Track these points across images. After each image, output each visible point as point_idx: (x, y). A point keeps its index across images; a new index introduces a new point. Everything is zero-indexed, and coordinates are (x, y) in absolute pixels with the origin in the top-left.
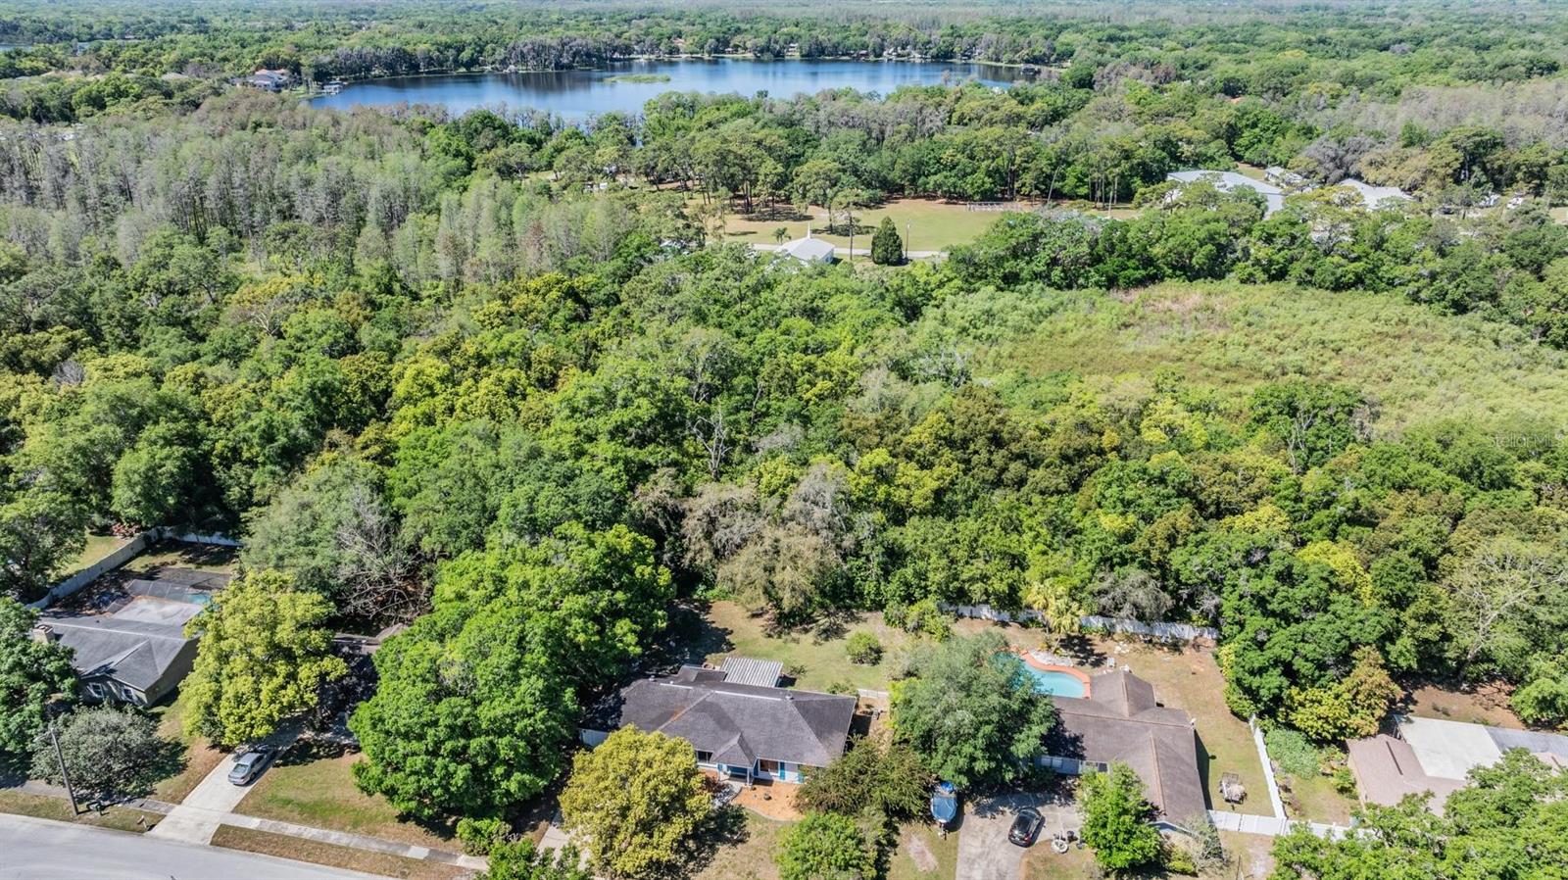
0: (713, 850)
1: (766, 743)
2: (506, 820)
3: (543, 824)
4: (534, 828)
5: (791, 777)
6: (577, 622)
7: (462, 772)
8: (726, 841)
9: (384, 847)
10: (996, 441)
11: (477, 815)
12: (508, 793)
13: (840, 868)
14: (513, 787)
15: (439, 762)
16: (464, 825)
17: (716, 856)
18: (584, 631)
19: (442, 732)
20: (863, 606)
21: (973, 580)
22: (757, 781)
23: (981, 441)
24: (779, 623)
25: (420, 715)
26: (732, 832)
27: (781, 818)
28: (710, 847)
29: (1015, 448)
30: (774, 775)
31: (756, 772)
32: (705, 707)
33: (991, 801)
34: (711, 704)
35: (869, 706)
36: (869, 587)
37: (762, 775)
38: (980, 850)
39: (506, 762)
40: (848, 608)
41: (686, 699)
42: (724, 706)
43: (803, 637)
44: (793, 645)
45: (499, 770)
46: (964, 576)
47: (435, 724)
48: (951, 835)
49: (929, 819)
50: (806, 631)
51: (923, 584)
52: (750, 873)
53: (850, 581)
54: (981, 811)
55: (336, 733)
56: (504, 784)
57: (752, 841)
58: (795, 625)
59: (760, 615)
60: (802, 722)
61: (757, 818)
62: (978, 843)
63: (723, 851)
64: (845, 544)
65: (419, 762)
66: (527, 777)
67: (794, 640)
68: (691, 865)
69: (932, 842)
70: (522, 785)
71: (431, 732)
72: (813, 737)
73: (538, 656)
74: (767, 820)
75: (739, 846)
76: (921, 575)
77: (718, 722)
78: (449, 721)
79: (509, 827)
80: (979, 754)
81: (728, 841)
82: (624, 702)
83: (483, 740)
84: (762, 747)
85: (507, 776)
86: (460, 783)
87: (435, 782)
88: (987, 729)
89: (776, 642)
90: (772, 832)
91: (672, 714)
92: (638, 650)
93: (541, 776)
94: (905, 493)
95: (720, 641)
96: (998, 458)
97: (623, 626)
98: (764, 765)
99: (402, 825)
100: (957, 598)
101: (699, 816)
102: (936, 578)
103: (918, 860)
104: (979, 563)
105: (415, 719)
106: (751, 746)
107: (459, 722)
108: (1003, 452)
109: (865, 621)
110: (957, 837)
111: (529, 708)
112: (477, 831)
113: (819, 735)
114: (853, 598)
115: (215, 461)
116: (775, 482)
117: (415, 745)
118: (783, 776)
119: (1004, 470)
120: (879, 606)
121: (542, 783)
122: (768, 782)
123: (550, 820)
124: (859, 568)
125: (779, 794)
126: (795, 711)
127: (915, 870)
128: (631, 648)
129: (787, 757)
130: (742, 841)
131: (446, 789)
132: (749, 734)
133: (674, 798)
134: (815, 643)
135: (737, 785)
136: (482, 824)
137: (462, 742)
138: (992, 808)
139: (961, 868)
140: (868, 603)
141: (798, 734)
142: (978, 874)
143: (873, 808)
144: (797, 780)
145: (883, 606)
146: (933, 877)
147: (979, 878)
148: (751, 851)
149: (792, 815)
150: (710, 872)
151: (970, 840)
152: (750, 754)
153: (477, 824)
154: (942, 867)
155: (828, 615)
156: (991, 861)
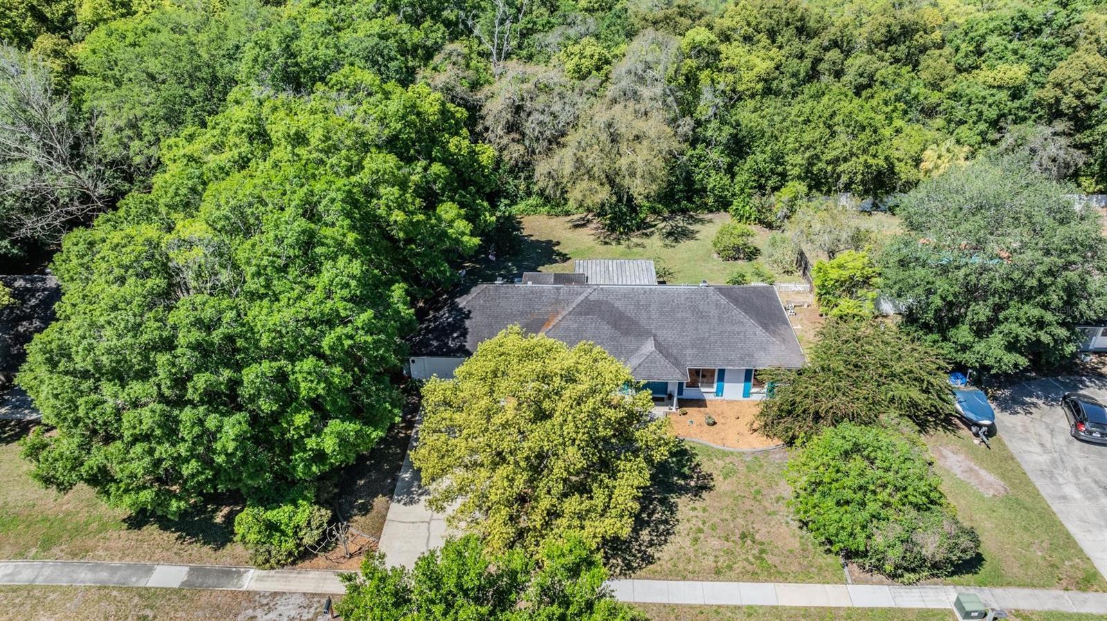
0: (672, 509)
2: (319, 502)
3: (379, 501)
4: (365, 509)
5: (733, 390)
7: (232, 428)
8: (681, 490)
9: (104, 575)
11: (268, 499)
12: (320, 456)
14: (329, 444)
15: (187, 415)
16: (247, 520)
17: (679, 516)
19: (186, 358)
22: (683, 403)
24: (611, 230)
25: (137, 329)
26: (685, 477)
27: (745, 448)
28: (663, 502)
29: (826, 37)
30: (708, 392)
31: (681, 388)
32: (590, 309)
34: (598, 304)
37: (689, 393)
38: (1047, 457)
39: (311, 404)
42: (618, 304)
43: (647, 241)
44: (640, 249)
45: (301, 419)
47: (168, 345)
50: (648, 236)
52: (744, 536)
56: (311, 443)
57: (720, 484)
59: (583, 225)
60: (738, 313)
61: (711, 453)
62: (1035, 447)
63: (684, 504)
65: (148, 418)
66: (351, 427)
67: (637, 245)
68: (645, 535)
69: (973, 453)
70: (343, 441)
71: (162, 359)
72: (759, 330)
74: (725, 454)
75: (705, 494)
77: (616, 325)
78: (196, 335)
79: (326, 514)
81: (684, 489)
82: (468, 316)
83: (266, 367)
85: (314, 429)
86: (231, 446)
87: (182, 449)
89: (616, 248)
90: (742, 468)
91: (543, 322)
93: (371, 422)
94: (731, 76)
98: (700, 376)
99: (134, 534)
102: (795, 161)
104: (841, 140)
105: (128, 339)
106: (675, 350)
107: (217, 336)
108: (814, 42)
110: (1003, 445)
111: (343, 308)
112: (272, 527)
113: (765, 327)
116: (586, 63)
117: (136, 388)
118: (719, 392)
121: (376, 434)
122: (700, 403)
123: (390, 493)
125: (722, 415)
127: (982, 498)
129: (729, 362)
130: (704, 488)
131: (207, 462)
132: (667, 336)
134: (665, 246)
135: (658, 411)
136: (280, 514)
137: (226, 374)
139: (1044, 488)
140: (710, 200)
141: (737, 328)
142: (1071, 490)
143: (893, 413)
144: (747, 394)
145: (731, 204)
146: (1013, 503)
147: (1078, 496)
148: (728, 501)
149: (759, 443)
150: (679, 543)
151: (1023, 446)
152: (676, 363)
153: (270, 515)
154: (1013, 486)
155: (664, 219)
156: (1075, 471)
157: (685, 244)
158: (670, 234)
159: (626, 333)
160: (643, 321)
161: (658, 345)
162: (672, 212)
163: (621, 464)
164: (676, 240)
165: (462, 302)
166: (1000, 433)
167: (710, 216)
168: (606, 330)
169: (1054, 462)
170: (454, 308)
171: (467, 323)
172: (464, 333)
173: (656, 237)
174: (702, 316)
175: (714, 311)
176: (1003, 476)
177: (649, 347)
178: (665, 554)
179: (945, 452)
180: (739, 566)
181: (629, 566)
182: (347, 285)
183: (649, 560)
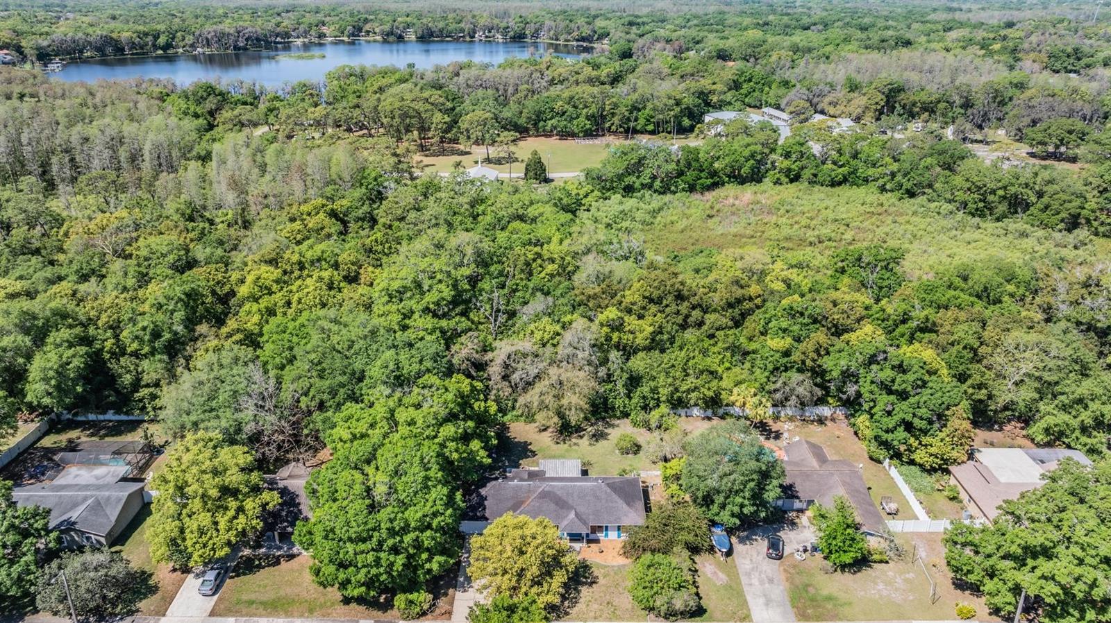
0: (579, 592)
1: (594, 514)
2: (429, 591)
3: (451, 591)
4: (446, 594)
5: (613, 535)
6: (452, 445)
7: (400, 560)
8: (584, 584)
10: (680, 297)
11: (410, 590)
12: (429, 571)
13: (675, 589)
14: (435, 566)
15: (382, 555)
16: (399, 599)
17: (582, 595)
18: (457, 451)
19: (384, 534)
20: (615, 416)
21: (689, 391)
22: (589, 541)
23: (670, 298)
24: (561, 433)
25: (365, 523)
26: (586, 578)
27: (615, 564)
28: (575, 589)
29: (694, 300)
30: (601, 536)
31: (587, 535)
32: (544, 495)
33: (746, 533)
34: (549, 492)
35: (643, 482)
36: (618, 403)
37: (592, 537)
38: (751, 566)
39: (428, 550)
40: (603, 419)
41: (529, 491)
42: (558, 493)
43: (580, 441)
44: (576, 447)
45: (424, 556)
46: (684, 388)
47: (378, 528)
48: (729, 559)
49: (711, 549)
50: (581, 437)
51: (656, 396)
52: (608, 603)
53: (606, 400)
54: (742, 541)
55: (269, 548)
56: (427, 566)
57: (601, 581)
58: (571, 433)
59: (545, 430)
60: (615, 497)
61: (599, 566)
62: (747, 562)
63: (584, 590)
64: (600, 374)
65: (370, 557)
66: (442, 559)
67: (575, 444)
68: (566, 603)
69: (718, 564)
70: (439, 565)
71: (376, 534)
72: (624, 506)
73: (435, 473)
74: (606, 567)
75: (594, 585)
76: (654, 390)
77: (557, 504)
78: (388, 525)
79: (431, 596)
80: (746, 502)
81: (585, 583)
82: (486, 499)
83: (412, 535)
84: (591, 517)
85: (429, 560)
86: (400, 569)
87: (382, 570)
88: (752, 484)
89: (563, 447)
90: (612, 573)
91: (522, 503)
92: (490, 461)
93: (451, 556)
94: (631, 336)
95: (524, 451)
96: (684, 307)
97: (475, 445)
98: (595, 529)
100: (678, 404)
101: (571, 568)
102: (664, 392)
103: (714, 578)
104: (691, 379)
105: (362, 527)
106: (584, 517)
107: (395, 524)
108: (686, 304)
109: (618, 426)
110: (733, 560)
111: (440, 508)
112: (411, 602)
113: (628, 504)
114: (606, 412)
115: (107, 356)
116: (547, 337)
117: (362, 546)
118: (607, 535)
119: (687, 316)
120: (626, 415)
121: (452, 561)
122: (597, 541)
123: (455, 587)
124: (611, 390)
125: (607, 547)
126: (609, 490)
127: (715, 585)
128: (484, 460)
129: (609, 522)
130: (594, 582)
131: (390, 575)
132: (581, 509)
133: (555, 558)
134: (590, 444)
135: (577, 546)
136: (414, 596)
137: (398, 538)
138: (748, 538)
139: (744, 580)
140: (618, 414)
141: (614, 505)
142: (755, 581)
143: (679, 547)
144: (619, 537)
145: (629, 415)
146: (728, 587)
147: (757, 583)
148: (604, 588)
149: (622, 561)
150: (581, 606)
151: (744, 561)
152: (585, 523)
153: (411, 597)
154: (731, 580)
155: (592, 425)
156: (761, 572)
157: (602, 443)
158: (594, 436)
159: (562, 508)
160: (570, 502)
161: (577, 515)
162: (597, 419)
163: (555, 573)
164: (597, 441)
165: (483, 492)
166: (735, 555)
167: (618, 422)
168: (553, 506)
169: (753, 568)
170: (479, 495)
171: (486, 503)
172: (484, 509)
173: (586, 438)
174: (598, 498)
176: (728, 576)
177: (572, 515)
178: (574, 611)
179: (706, 564)
180: (604, 616)
181: (559, 616)
182: (442, 499)
183: (567, 614)
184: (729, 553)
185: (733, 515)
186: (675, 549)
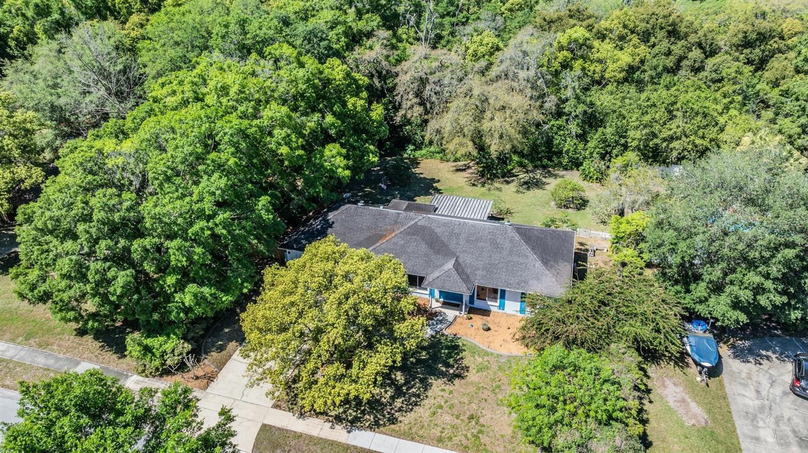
0: (426, 386)
1: (484, 269)
3: (232, 345)
5: (512, 307)
8: (440, 375)
12: (184, 307)
13: (599, 421)
16: (133, 340)
17: (429, 393)
19: (96, 228)
20: (560, 165)
22: (472, 310)
24: (483, 176)
26: (448, 365)
27: (504, 352)
28: (423, 381)
30: (493, 305)
31: (471, 300)
32: (416, 231)
34: (423, 228)
35: (582, 244)
37: (478, 304)
38: (757, 403)
40: (544, 167)
41: (396, 223)
43: (505, 187)
44: (497, 193)
48: (713, 382)
49: (681, 359)
50: (508, 183)
52: (471, 418)
57: (472, 376)
58: (497, 177)
60: (525, 249)
61: (475, 351)
62: (750, 393)
63: (437, 385)
66: (208, 291)
67: (497, 189)
68: (398, 403)
69: (691, 387)
72: (539, 264)
74: (487, 354)
75: (457, 381)
77: (431, 245)
81: (443, 375)
82: (331, 226)
84: (479, 273)
87: (89, 288)
90: (495, 367)
91: (381, 237)
98: (483, 292)
99: (78, 339)
100: (653, 154)
101: (411, 344)
103: (681, 411)
106: (469, 271)
109: (562, 176)
110: (722, 385)
113: (545, 262)
114: (550, 159)
118: (502, 306)
120: (576, 164)
122: (486, 312)
125: (498, 324)
126: (517, 237)
127: (682, 426)
128: (340, 171)
129: (509, 285)
130: (459, 376)
134: (518, 192)
135: (450, 313)
136: (154, 342)
138: (751, 351)
139: (742, 427)
140: (565, 161)
141: (521, 260)
142: (767, 435)
143: (622, 345)
144: (522, 311)
145: (581, 164)
146: (707, 434)
147: (771, 439)
148: (472, 389)
149: (517, 349)
150: (422, 412)
151: (740, 390)
152: (466, 279)
153: (149, 342)
154: (714, 420)
155: (527, 172)
156: (778, 420)
157: (536, 192)
158: (526, 183)
159: (437, 252)
160: (452, 246)
162: (536, 167)
164: (528, 189)
165: (331, 216)
166: (725, 376)
167: (564, 172)
169: (762, 409)
173: (515, 183)
175: (507, 245)
176: (709, 411)
177: (450, 265)
178: (406, 420)
179: (668, 382)
180: (456, 440)
181: (377, 424)
183: (393, 420)
184: (715, 371)
185: (736, 305)
186: (613, 346)
